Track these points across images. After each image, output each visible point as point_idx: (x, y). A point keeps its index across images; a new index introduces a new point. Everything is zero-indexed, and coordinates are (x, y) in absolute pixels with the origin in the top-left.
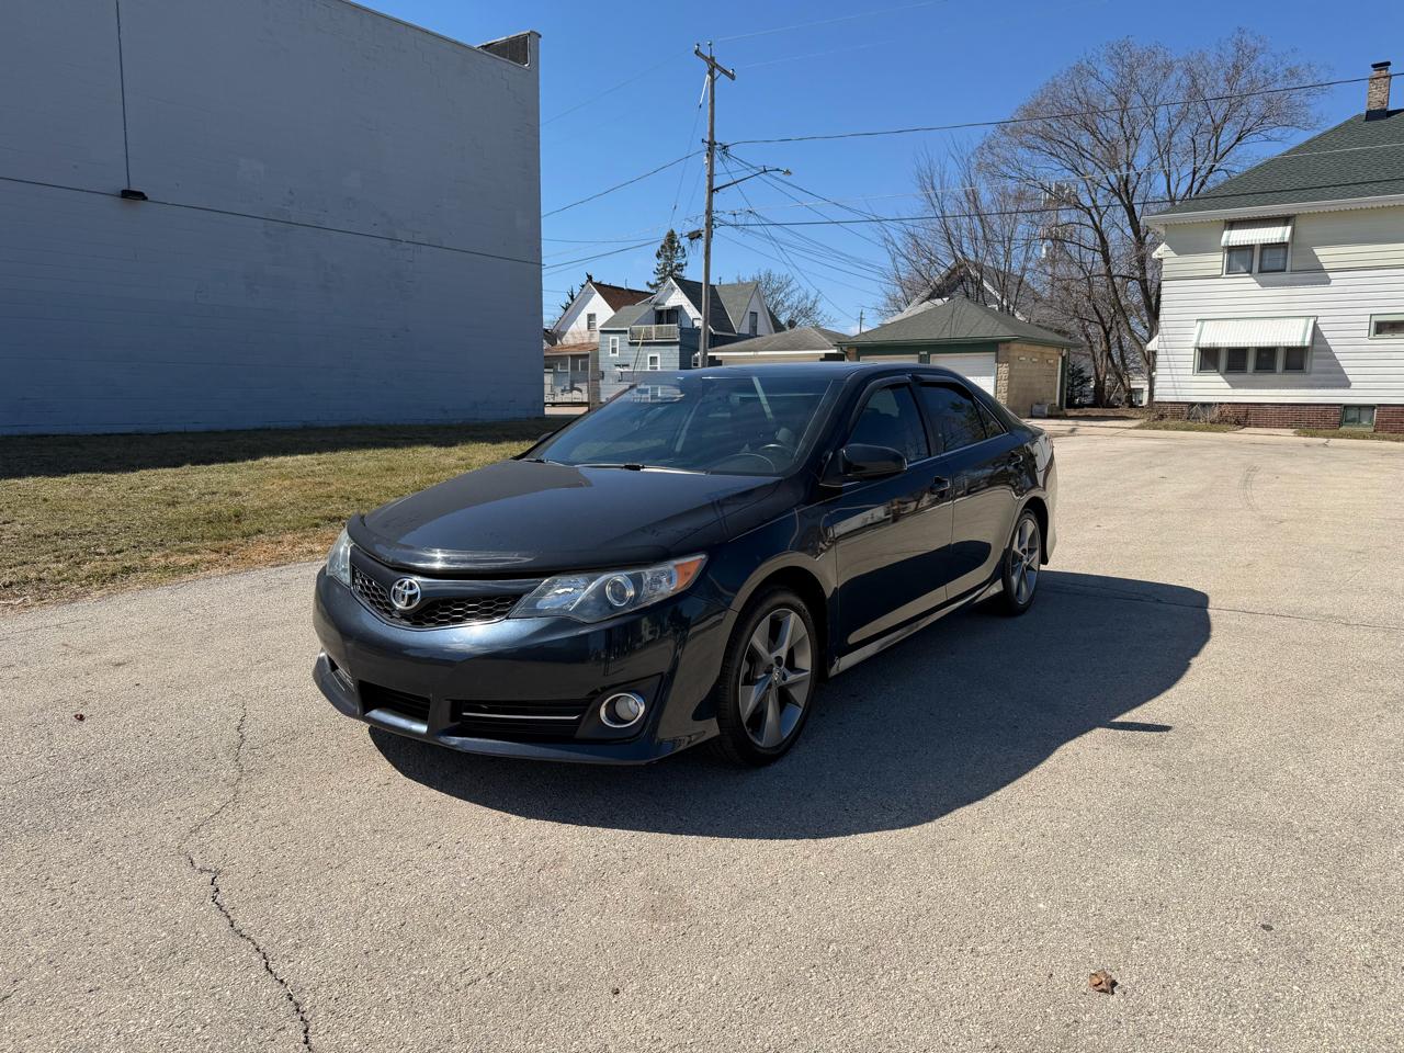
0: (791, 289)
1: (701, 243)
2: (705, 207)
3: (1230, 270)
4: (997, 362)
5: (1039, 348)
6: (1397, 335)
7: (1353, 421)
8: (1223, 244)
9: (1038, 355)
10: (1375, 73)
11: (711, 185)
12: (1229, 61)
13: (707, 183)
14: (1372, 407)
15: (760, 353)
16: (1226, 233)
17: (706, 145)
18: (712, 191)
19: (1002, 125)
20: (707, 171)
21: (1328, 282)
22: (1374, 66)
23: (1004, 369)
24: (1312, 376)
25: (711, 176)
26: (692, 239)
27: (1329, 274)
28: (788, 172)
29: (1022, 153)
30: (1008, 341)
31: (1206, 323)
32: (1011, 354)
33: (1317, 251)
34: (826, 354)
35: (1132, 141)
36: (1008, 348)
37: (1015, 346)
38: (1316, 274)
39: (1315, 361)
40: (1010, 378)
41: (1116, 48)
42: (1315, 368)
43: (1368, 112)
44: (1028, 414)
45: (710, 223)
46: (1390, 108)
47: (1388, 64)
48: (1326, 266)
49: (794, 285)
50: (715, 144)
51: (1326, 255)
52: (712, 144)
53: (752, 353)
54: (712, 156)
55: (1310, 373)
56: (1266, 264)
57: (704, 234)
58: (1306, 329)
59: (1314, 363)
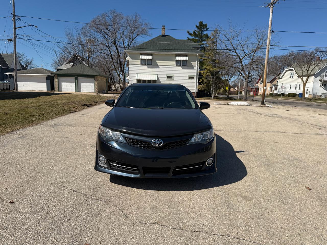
0: (24, 57)
1: (13, 43)
2: (13, 33)
3: (142, 64)
4: (94, 80)
5: (102, 78)
6: (171, 78)
8: (140, 58)
9: (102, 79)
10: (163, 27)
11: (15, 27)
12: (134, 19)
13: (14, 26)
15: (27, 74)
16: (141, 56)
17: (13, 15)
18: (15, 28)
19: (87, 24)
20: (13, 23)
21: (159, 68)
22: (162, 26)
23: (96, 82)
25: (15, 24)
26: (9, 41)
27: (159, 66)
28: (36, 27)
29: (92, 31)
30: (97, 75)
31: (138, 74)
32: (98, 79)
33: (157, 61)
34: (48, 76)
35: (116, 33)
36: (97, 77)
37: (98, 77)
38: (157, 66)
40: (98, 84)
41: (112, 11)
43: (162, 35)
44: (102, 92)
45: (15, 37)
46: (165, 35)
47: (165, 26)
48: (159, 65)
49: (25, 56)
50: (15, 15)
51: (159, 62)
52: (14, 16)
53: (24, 74)
54: (15, 19)
56: (149, 63)
57: (13, 40)
58: (156, 77)
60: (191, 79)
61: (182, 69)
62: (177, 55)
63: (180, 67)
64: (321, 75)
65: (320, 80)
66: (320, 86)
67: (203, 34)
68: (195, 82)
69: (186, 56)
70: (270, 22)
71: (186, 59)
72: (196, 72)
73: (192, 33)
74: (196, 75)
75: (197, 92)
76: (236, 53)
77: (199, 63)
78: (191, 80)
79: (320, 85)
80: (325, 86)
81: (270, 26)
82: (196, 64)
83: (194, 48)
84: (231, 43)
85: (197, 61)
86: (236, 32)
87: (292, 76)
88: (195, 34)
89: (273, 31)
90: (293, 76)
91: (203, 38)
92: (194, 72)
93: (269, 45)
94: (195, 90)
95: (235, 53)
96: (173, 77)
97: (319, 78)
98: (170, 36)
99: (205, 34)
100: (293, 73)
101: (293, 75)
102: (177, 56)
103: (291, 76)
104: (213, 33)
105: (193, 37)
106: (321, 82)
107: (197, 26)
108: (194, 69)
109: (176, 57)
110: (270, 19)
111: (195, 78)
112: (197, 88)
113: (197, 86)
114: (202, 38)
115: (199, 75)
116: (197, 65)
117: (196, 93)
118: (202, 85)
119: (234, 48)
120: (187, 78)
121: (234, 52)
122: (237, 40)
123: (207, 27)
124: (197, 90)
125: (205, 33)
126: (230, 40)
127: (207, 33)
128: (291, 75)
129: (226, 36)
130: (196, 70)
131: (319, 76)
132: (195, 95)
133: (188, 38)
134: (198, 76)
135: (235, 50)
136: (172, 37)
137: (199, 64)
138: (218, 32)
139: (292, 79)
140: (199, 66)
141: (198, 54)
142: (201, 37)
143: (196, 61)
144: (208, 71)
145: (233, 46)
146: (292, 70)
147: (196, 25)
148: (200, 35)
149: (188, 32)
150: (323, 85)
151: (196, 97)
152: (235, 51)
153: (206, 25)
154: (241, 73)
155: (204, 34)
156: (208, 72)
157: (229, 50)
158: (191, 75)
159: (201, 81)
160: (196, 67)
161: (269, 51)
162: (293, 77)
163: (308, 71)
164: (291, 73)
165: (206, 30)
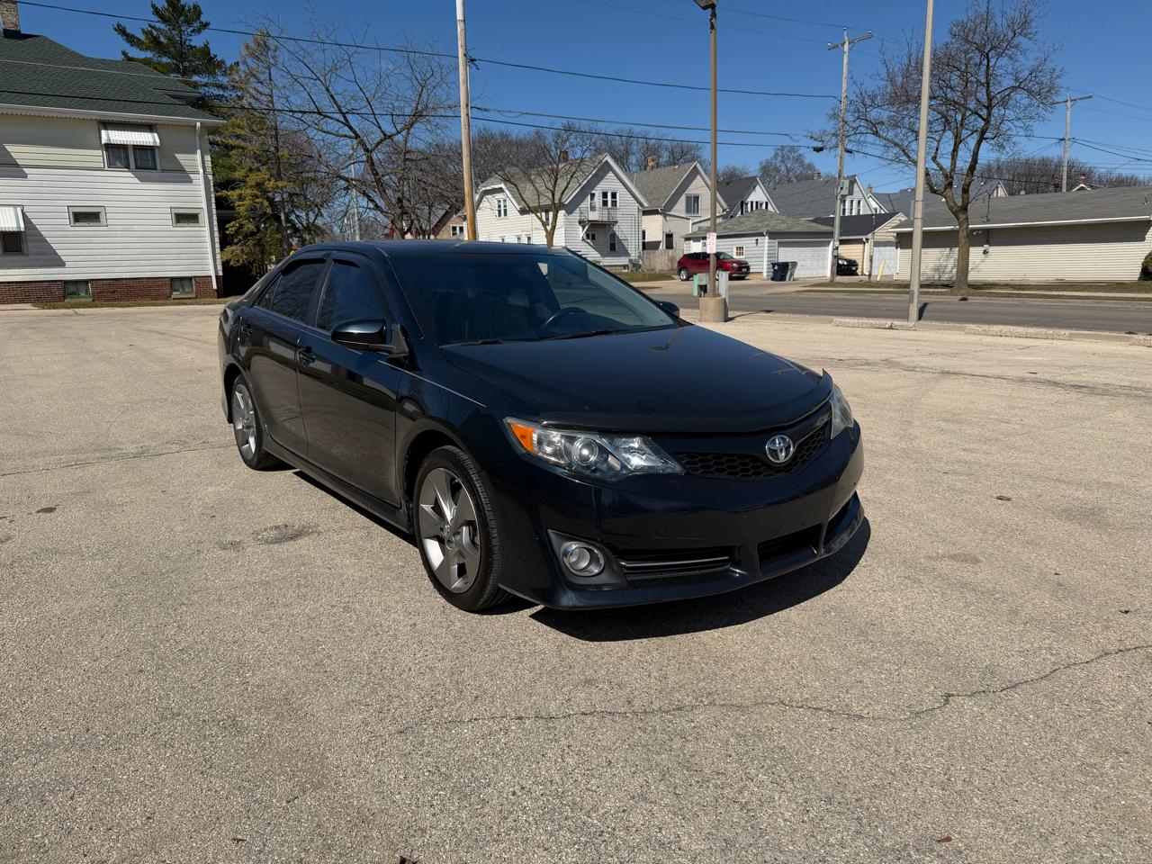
6: (92, 224)
7: (73, 293)
14: (86, 282)
21: (25, 176)
24: (31, 257)
39: (30, 244)
42: (31, 250)
48: (19, 162)
55: (28, 255)
58: (16, 216)
59: (29, 246)
60: (186, 224)
61: (136, 180)
62: (108, 125)
63: (130, 174)
64: (581, 206)
65: (580, 223)
66: (583, 240)
67: (187, 43)
68: (207, 233)
69: (149, 127)
70: (460, 27)
71: (152, 140)
72: (203, 193)
73: (142, 37)
74: (204, 205)
75: (221, 273)
76: (351, 128)
77: (208, 158)
78: (187, 229)
79: (581, 236)
80: (593, 238)
81: (460, 42)
82: (197, 163)
83: (174, 100)
84: (328, 90)
85: (199, 151)
86: (345, 48)
87: (502, 208)
88: (156, 40)
89: (473, 57)
90: (505, 211)
91: (189, 62)
92: (197, 194)
93: (467, 105)
94: (211, 267)
95: (346, 128)
96: (102, 216)
97: (576, 216)
98: (46, 39)
99: (195, 47)
100: (505, 201)
101: (505, 206)
102: (106, 129)
103: (500, 211)
104: (252, 45)
105: (149, 54)
106: (584, 227)
107: (157, 11)
108: (191, 182)
109: (103, 132)
110: (460, 16)
111: (204, 217)
112: (218, 257)
113: (218, 250)
114: (185, 60)
115: (217, 209)
116: (204, 168)
117: (217, 277)
118: (236, 244)
119: (340, 109)
120: (168, 219)
121: (342, 122)
122: (352, 78)
123: (203, 19)
124: (220, 267)
125: (197, 41)
126: (322, 78)
127: (208, 43)
128: (499, 206)
129: (305, 61)
130: (202, 188)
131: (577, 211)
132: (215, 287)
133: (124, 53)
134: (214, 211)
135: (344, 114)
136: (58, 45)
137: (209, 164)
138: (271, 43)
139: (504, 221)
140: (209, 170)
141: (198, 124)
142: (181, 56)
143: (195, 153)
144: (255, 191)
145: (335, 102)
146: (501, 190)
147: (153, 6)
148: (175, 47)
149: (121, 31)
150: (588, 236)
151: (222, 293)
152: (347, 120)
153: (197, 11)
154: (373, 201)
155: (192, 47)
156: (257, 197)
157: (326, 116)
158: (187, 206)
159: (231, 228)
160: (201, 176)
161: (469, 125)
162: (505, 214)
163: (553, 195)
164: (499, 201)
165: (199, 31)
